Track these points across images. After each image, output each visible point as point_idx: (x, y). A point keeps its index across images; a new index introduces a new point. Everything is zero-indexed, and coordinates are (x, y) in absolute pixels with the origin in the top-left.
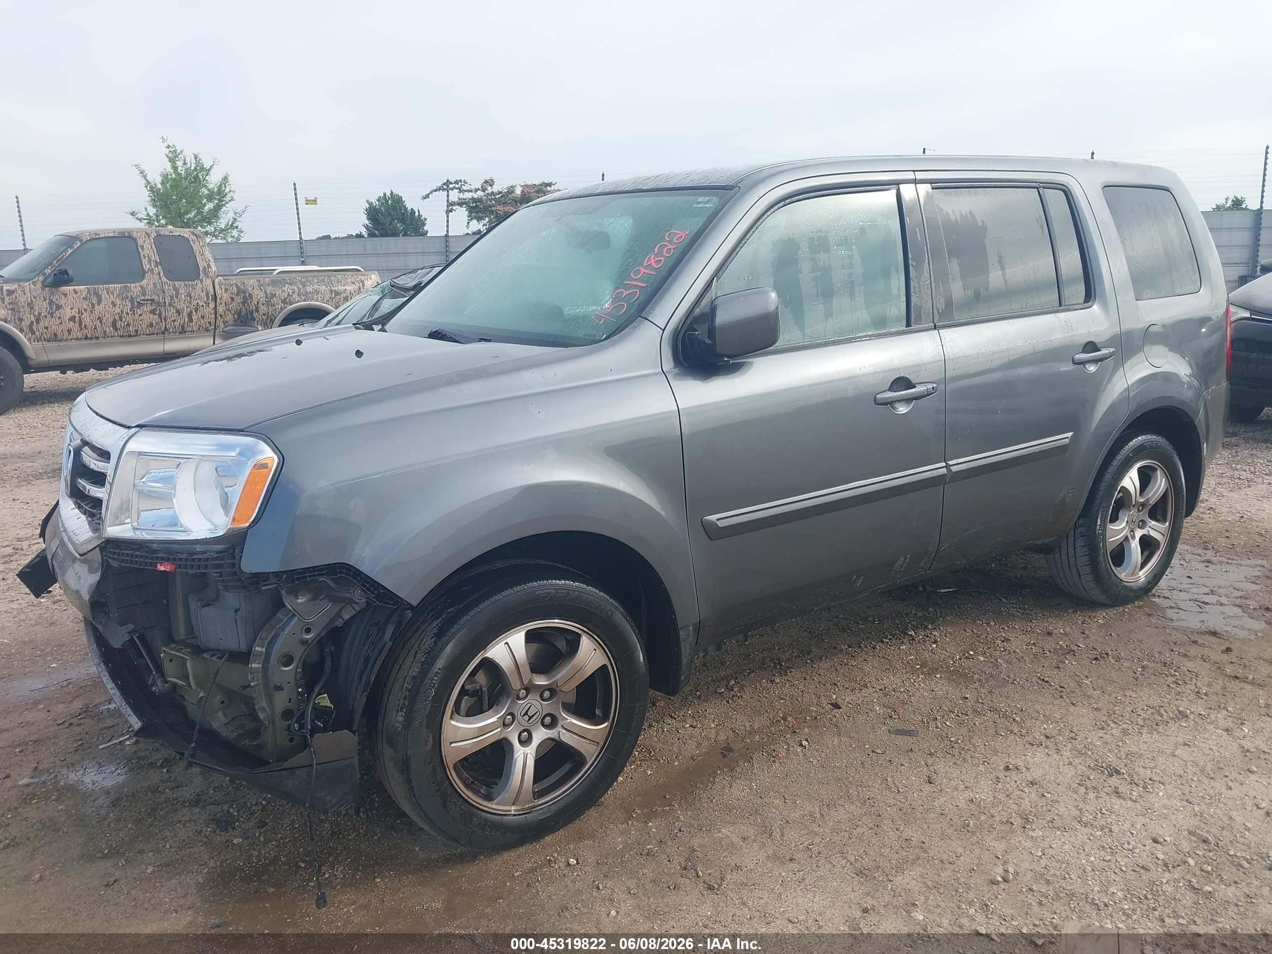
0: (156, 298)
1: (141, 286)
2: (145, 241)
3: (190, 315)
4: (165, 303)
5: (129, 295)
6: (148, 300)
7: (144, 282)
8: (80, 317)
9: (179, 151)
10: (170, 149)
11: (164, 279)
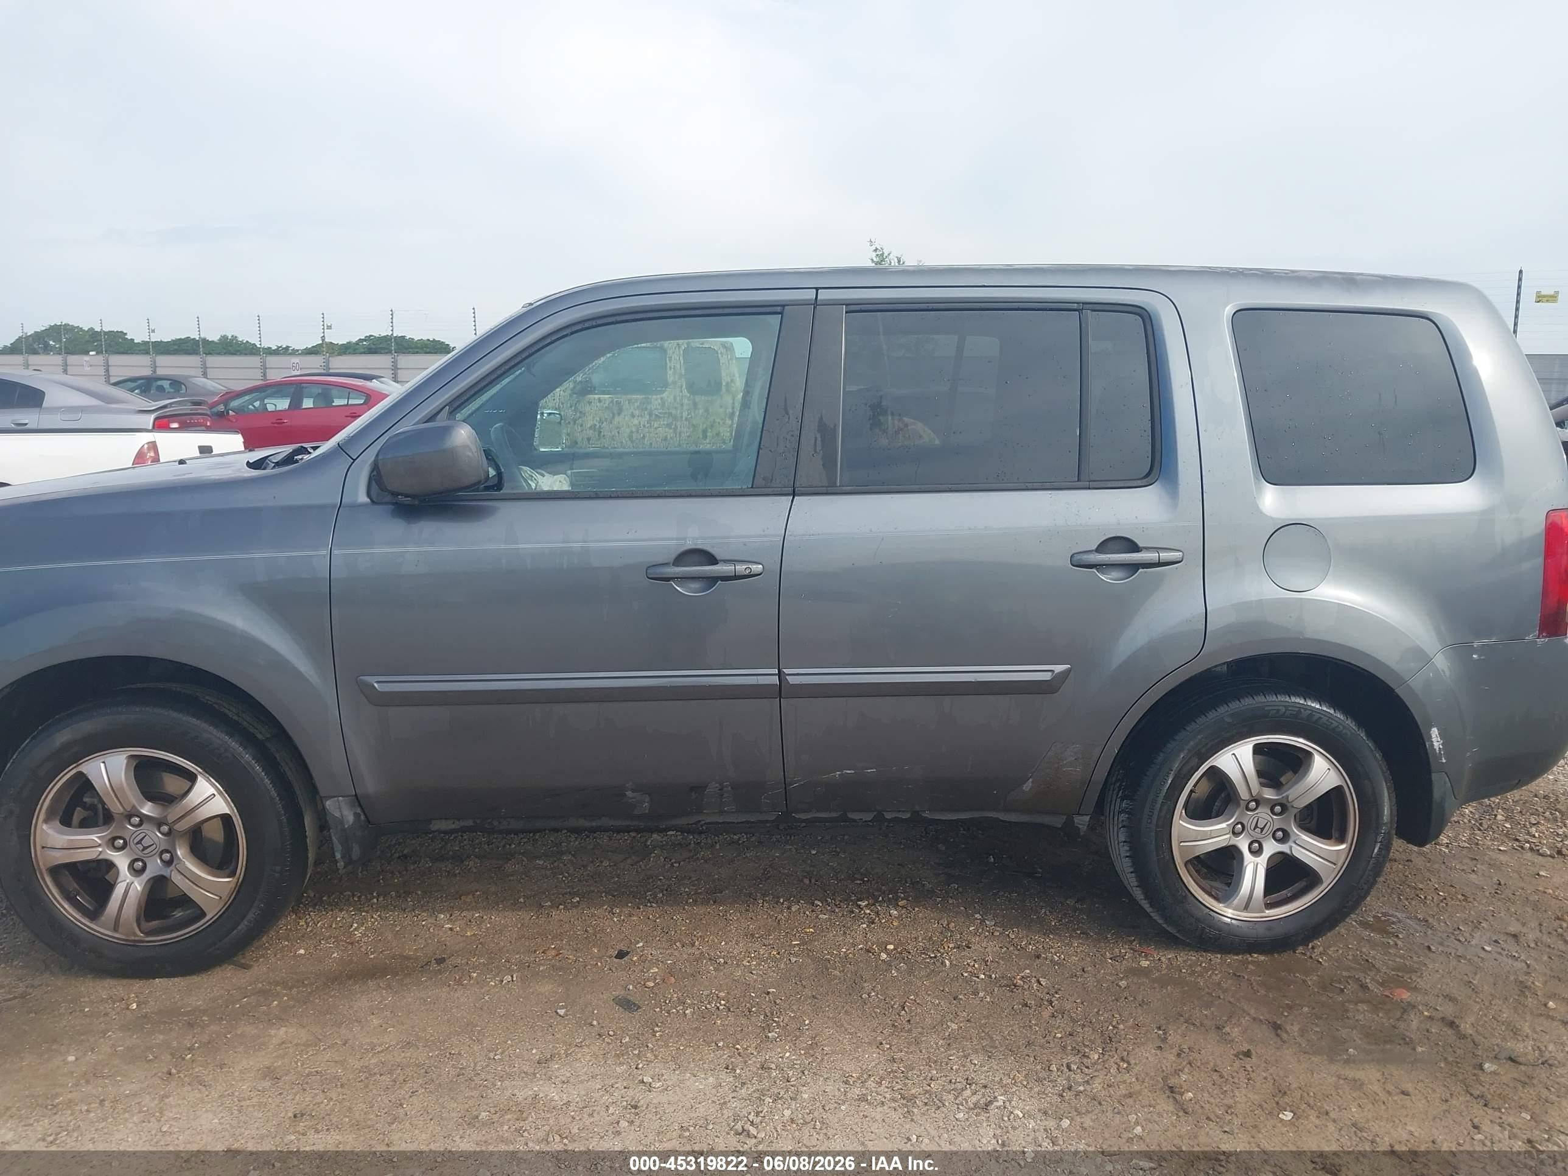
0: (674, 412)
1: (662, 398)
2: (674, 353)
3: (705, 432)
4: (682, 417)
5: (649, 407)
6: (665, 413)
7: (664, 395)
8: (600, 426)
9: (886, 254)
10: (878, 253)
11: (685, 392)
